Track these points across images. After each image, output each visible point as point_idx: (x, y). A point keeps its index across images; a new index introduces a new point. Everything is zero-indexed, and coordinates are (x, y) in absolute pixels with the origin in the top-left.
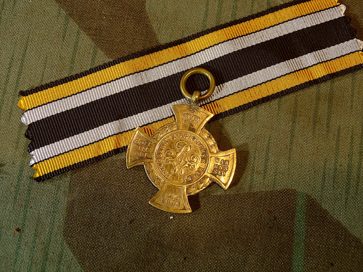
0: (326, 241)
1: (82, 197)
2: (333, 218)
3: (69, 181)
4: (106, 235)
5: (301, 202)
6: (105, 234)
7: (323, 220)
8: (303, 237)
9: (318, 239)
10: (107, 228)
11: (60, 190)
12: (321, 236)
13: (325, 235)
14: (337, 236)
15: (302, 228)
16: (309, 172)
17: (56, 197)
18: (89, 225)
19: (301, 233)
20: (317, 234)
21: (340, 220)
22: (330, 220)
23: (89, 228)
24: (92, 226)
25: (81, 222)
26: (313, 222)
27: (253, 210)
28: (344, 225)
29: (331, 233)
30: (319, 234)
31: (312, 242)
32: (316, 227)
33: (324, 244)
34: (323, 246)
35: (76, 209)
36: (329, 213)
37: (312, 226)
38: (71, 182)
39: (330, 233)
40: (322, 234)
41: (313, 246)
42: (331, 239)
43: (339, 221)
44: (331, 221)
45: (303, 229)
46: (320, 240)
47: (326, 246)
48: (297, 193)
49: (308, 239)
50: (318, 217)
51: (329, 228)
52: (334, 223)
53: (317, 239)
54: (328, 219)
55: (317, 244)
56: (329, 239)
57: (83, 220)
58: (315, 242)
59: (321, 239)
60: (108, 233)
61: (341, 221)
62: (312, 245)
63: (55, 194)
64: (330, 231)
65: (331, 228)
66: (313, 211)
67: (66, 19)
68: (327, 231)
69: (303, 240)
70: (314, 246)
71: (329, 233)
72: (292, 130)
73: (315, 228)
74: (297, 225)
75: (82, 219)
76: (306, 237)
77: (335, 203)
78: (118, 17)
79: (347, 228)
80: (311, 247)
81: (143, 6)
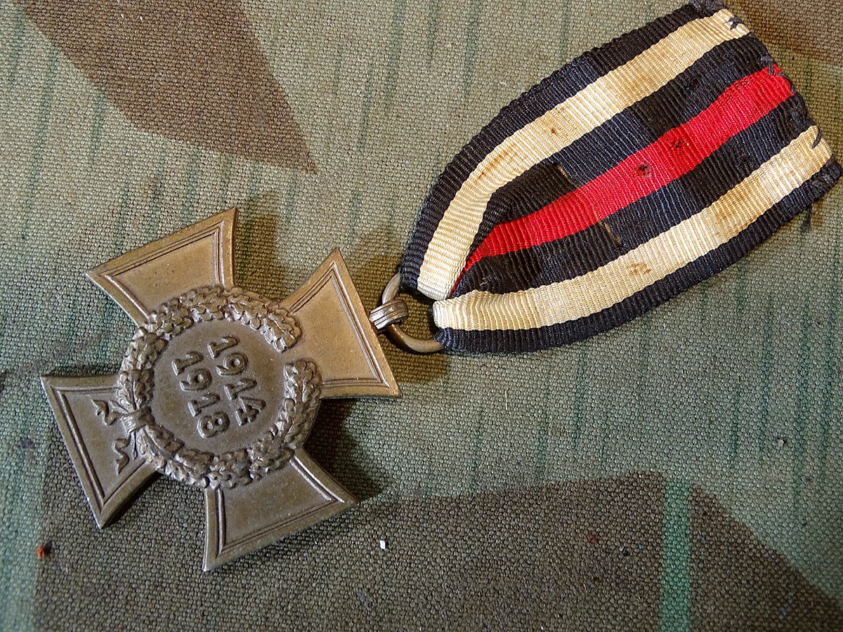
0: (746, 610)
1: (82, 517)
2: (763, 546)
3: (43, 476)
4: (151, 619)
5: (676, 507)
6: (149, 617)
7: (737, 551)
8: (685, 601)
9: (726, 604)
10: (152, 600)
11: (19, 501)
12: (731, 596)
13: (743, 593)
14: (775, 593)
15: (680, 576)
16: (696, 425)
17: (9, 519)
18: (105, 595)
19: (679, 592)
20: (723, 592)
21: (783, 549)
22: (754, 550)
23: (103, 604)
24: (113, 596)
25: (82, 586)
26: (709, 558)
27: (549, 533)
28: (793, 561)
29: (760, 588)
30: (727, 592)
31: (709, 615)
32: (719, 571)
33: (741, 617)
34: (740, 622)
35: (66, 552)
36: (752, 533)
37: (708, 571)
38: (47, 476)
39: (756, 587)
40: (736, 592)
41: (711, 624)
42: (758, 603)
43: (777, 553)
44: (758, 555)
45: (685, 578)
46: (731, 606)
47: (746, 621)
48: (664, 483)
49: (699, 606)
50: (722, 543)
51: (754, 572)
52: (767, 558)
53: (723, 603)
54: (750, 549)
55: (721, 617)
56: (754, 602)
57: (85, 580)
58: (717, 611)
59: (734, 605)
60: (156, 615)
61: (785, 553)
62: (709, 623)
63: (6, 511)
64: (755, 582)
65: (758, 574)
66: (710, 529)
67: (19, 25)
68: (748, 582)
69: (685, 609)
70: (714, 622)
71: (753, 586)
73: (716, 575)
74: (668, 570)
75: (83, 578)
76: (694, 601)
77: (766, 505)
78: (161, 13)
79: (800, 570)
80: (707, 627)
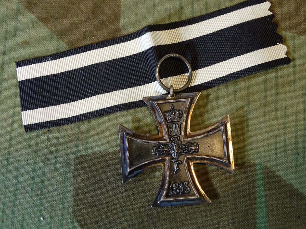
0: (282, 201)
1: (85, 183)
2: (287, 182)
3: (73, 172)
4: (106, 212)
5: (259, 172)
6: (106, 211)
7: (279, 184)
8: (263, 200)
9: (276, 200)
10: (106, 206)
11: (66, 180)
12: (278, 197)
13: (281, 197)
14: (291, 196)
15: (262, 192)
16: (264, 147)
17: (64, 186)
18: (93, 206)
19: (261, 197)
20: (275, 196)
21: (293, 183)
22: (284, 184)
23: (92, 208)
24: (95, 206)
25: (86, 204)
26: (270, 187)
27: (222, 182)
28: (296, 186)
29: (286, 195)
30: (276, 196)
31: (271, 203)
32: (274, 190)
33: (281, 204)
34: (281, 205)
35: (81, 194)
36: (283, 178)
37: (270, 190)
38: (74, 172)
39: (285, 194)
40: (279, 196)
41: (272, 206)
42: (286, 199)
43: (291, 184)
44: (285, 185)
45: (263, 193)
46: (278, 201)
47: (282, 205)
48: (255, 165)
49: (268, 201)
50: (274, 182)
51: (284, 190)
52: (288, 186)
53: (275, 200)
54: (283, 183)
55: (275, 204)
56: (285, 199)
57: (87, 202)
58: (273, 202)
59: (278, 200)
60: (108, 211)
61: (294, 184)
62: (271, 206)
63: (63, 183)
64: (285, 193)
65: (285, 191)
66: (270, 178)
67: (58, 42)
68: (283, 193)
69: (264, 202)
70: (273, 206)
71: (284, 194)
72: (247, 114)
73: (272, 191)
74: (258, 191)
75: (86, 201)
76: (266, 200)
77: (287, 170)
78: (99, 36)
79: (298, 189)
80: (271, 207)
81: (118, 24)
